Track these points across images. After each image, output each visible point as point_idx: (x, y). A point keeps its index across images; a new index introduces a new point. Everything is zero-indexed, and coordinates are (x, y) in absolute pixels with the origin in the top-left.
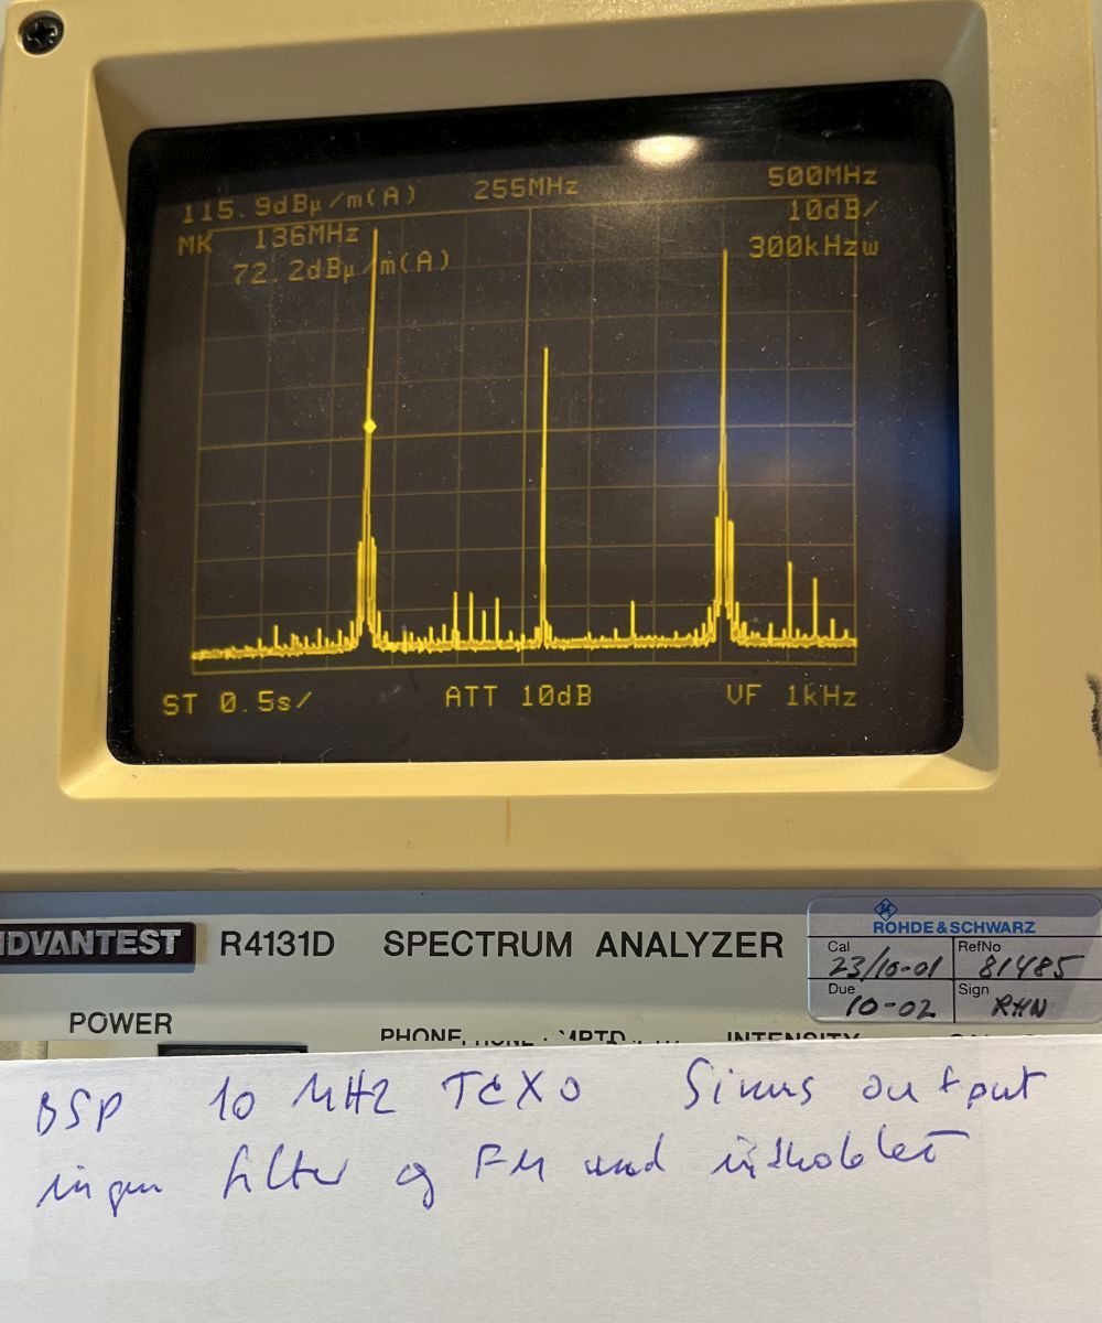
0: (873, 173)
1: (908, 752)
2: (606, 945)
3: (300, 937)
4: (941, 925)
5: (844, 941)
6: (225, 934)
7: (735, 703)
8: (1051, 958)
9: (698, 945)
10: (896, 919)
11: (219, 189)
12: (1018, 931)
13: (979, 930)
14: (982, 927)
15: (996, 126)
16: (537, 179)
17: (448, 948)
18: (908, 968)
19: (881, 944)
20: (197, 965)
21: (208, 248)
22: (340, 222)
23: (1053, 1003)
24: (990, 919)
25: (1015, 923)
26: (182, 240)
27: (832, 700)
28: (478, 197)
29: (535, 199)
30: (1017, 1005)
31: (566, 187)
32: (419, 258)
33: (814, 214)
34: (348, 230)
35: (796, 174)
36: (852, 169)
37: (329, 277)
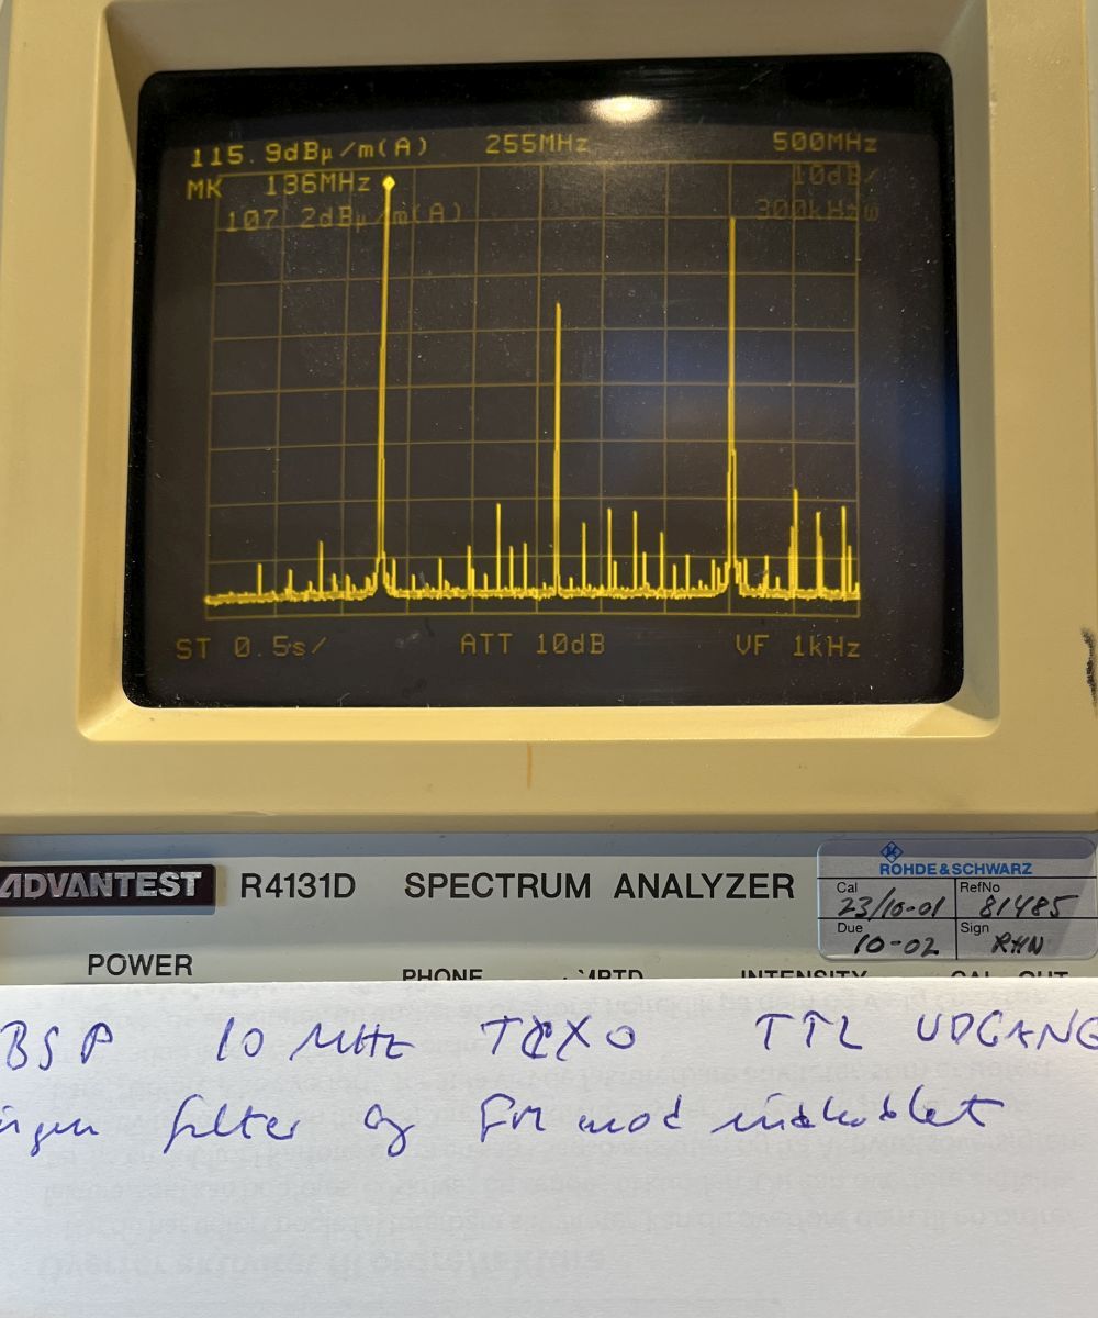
0: (873, 141)
1: (910, 701)
2: (623, 887)
3: (321, 879)
4: (944, 867)
5: (853, 882)
6: (245, 876)
7: (743, 652)
8: (1048, 899)
9: (712, 886)
10: (901, 861)
11: (231, 133)
12: (1016, 872)
13: (980, 872)
14: (982, 869)
15: (995, 100)
16: (547, 135)
17: (469, 890)
18: (913, 908)
19: (889, 885)
20: (218, 908)
21: (218, 194)
22: (352, 171)
23: (1049, 941)
24: (990, 861)
25: (1013, 865)
26: (191, 183)
27: (836, 651)
28: (489, 151)
29: (546, 155)
30: (1015, 943)
31: (576, 144)
32: (432, 209)
33: (818, 178)
34: (360, 179)
35: (799, 140)
36: (853, 136)
37: (341, 225)
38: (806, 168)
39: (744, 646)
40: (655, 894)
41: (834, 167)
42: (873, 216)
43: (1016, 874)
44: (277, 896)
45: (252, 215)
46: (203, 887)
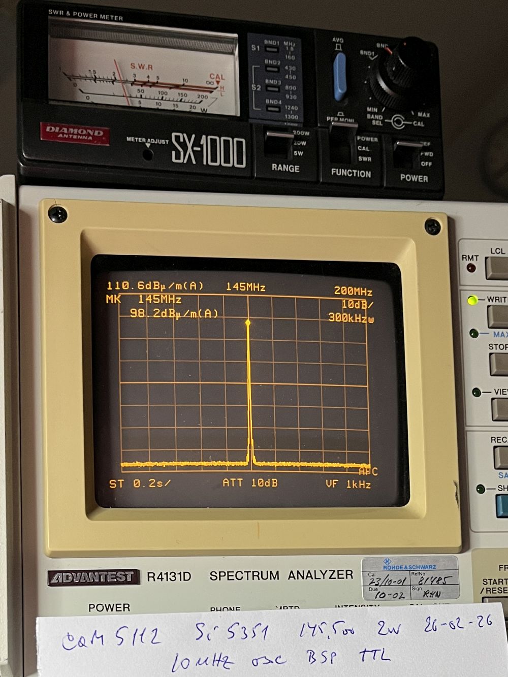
0: (371, 291)
2: (291, 576)
3: (178, 574)
5: (374, 573)
6: (149, 573)
7: (329, 486)
8: (442, 577)
9: (324, 575)
16: (249, 283)
17: (234, 578)
18: (395, 582)
22: (174, 294)
23: (442, 593)
27: (362, 486)
29: (250, 292)
30: (431, 594)
31: (260, 288)
32: (206, 312)
33: (351, 306)
34: (177, 298)
35: (344, 290)
36: (363, 290)
37: (170, 316)
38: (347, 301)
39: (329, 484)
40: (303, 578)
41: (357, 301)
42: (372, 321)
43: (431, 569)
44: (162, 580)
45: (134, 311)
46: (134, 578)
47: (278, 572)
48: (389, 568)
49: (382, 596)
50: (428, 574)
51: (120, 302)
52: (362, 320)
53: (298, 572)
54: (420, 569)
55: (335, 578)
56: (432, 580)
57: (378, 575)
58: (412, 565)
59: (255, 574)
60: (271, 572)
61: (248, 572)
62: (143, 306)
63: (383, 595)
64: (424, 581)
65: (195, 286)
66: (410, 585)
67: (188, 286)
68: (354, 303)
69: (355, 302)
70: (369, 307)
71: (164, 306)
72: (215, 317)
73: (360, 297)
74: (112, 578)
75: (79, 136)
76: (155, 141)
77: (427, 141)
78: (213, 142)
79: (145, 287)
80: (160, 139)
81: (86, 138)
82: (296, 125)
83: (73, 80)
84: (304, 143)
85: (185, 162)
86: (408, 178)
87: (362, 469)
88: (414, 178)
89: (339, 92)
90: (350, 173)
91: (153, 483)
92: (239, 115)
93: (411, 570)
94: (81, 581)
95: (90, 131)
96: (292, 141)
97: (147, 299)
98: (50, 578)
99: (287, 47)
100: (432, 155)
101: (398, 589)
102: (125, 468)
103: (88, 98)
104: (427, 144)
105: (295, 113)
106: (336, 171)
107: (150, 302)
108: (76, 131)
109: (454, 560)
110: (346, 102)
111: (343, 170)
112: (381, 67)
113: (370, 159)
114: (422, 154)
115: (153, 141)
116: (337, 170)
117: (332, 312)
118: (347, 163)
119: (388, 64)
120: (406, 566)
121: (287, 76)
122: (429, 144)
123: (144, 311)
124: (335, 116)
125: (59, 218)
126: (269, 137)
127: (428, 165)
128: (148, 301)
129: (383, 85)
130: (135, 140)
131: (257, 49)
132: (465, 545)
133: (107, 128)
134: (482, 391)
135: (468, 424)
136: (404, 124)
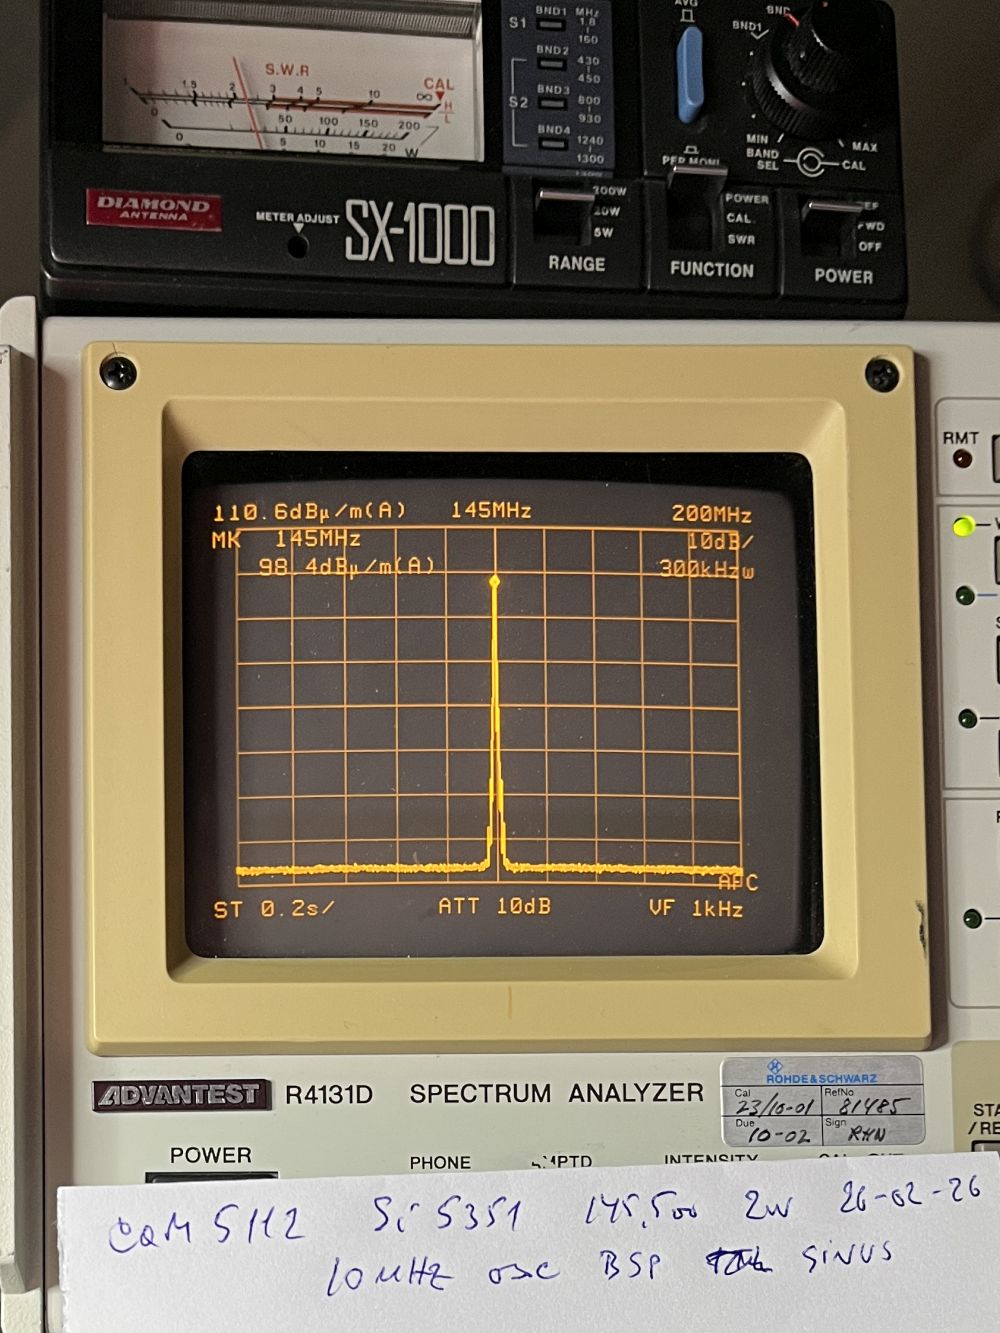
0: (749, 514)
2: (576, 1094)
3: (346, 1089)
5: (747, 1089)
6: (289, 1088)
7: (655, 913)
8: (889, 1101)
9: (642, 1092)
14: (841, 1078)
16: (498, 503)
17: (458, 1097)
18: (791, 1108)
22: (345, 528)
23: (891, 1132)
26: (214, 534)
27: (725, 913)
29: (499, 520)
30: (865, 1133)
31: (522, 512)
32: (410, 562)
33: (707, 544)
34: (352, 536)
35: (693, 512)
36: (733, 510)
37: (338, 573)
38: (698, 535)
39: (656, 908)
40: (600, 1099)
41: (719, 535)
42: (749, 575)
43: (865, 1082)
44: (314, 1102)
45: (266, 563)
46: (260, 1096)
47: (548, 1087)
48: (779, 1079)
49: (762, 1138)
50: (861, 1093)
51: (238, 544)
52: (730, 572)
53: (590, 1087)
54: (844, 1083)
55: (665, 1100)
56: (868, 1106)
57: (755, 1093)
58: (827, 1075)
59: (503, 1090)
60: (534, 1086)
61: (486, 1086)
62: (285, 553)
63: (766, 1135)
64: (850, 1109)
65: (389, 510)
66: (822, 1115)
67: (374, 510)
68: (714, 540)
69: (716, 536)
70: (744, 546)
71: (326, 552)
72: (429, 572)
73: (727, 526)
74: (217, 1097)
75: (161, 215)
76: (313, 217)
77: (873, 200)
78: (430, 215)
79: (289, 514)
80: (323, 213)
81: (175, 217)
82: (599, 175)
83: (150, 101)
84: (615, 211)
85: (372, 258)
86: (831, 275)
87: (725, 878)
88: (844, 276)
89: (688, 104)
90: (709, 269)
91: (299, 908)
92: (481, 159)
93: (825, 1085)
94: (157, 1102)
95: (183, 203)
96: (590, 206)
97: (293, 539)
98: (98, 1096)
99: (582, 19)
100: (882, 229)
101: (797, 1124)
102: (246, 879)
103: (180, 137)
104: (871, 206)
105: (597, 150)
106: (680, 265)
107: (299, 545)
108: (155, 204)
109: (916, 1065)
110: (703, 126)
111: (695, 264)
112: (775, 52)
113: (751, 239)
114: (860, 226)
115: (308, 218)
116: (683, 264)
117: (666, 558)
118: (703, 248)
119: (790, 45)
120: (813, 1079)
121: (582, 76)
122: (875, 205)
123: (286, 563)
124: (679, 152)
125: (120, 380)
126: (545, 201)
127: (873, 249)
128: (296, 543)
129: (780, 88)
130: (273, 217)
131: (520, 24)
132: (939, 1033)
133: (217, 196)
134: (978, 716)
135: (947, 786)
136: (822, 167)
